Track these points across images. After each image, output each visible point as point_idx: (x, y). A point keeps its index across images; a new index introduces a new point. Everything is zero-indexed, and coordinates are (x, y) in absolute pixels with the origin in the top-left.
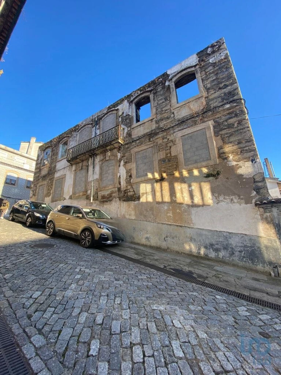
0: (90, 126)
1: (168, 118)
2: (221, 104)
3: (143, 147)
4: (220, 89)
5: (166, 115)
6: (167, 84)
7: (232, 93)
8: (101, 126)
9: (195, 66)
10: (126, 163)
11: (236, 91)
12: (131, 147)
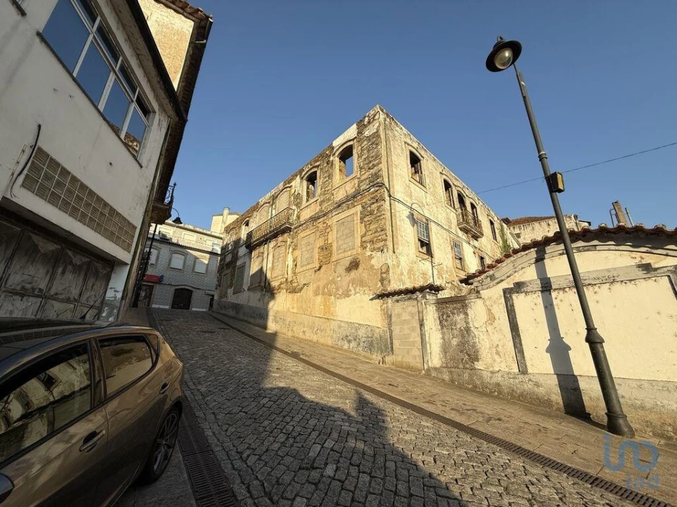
0: (268, 205)
1: (329, 200)
2: (368, 187)
3: (308, 232)
4: (369, 169)
5: (328, 196)
6: (331, 159)
7: (377, 175)
8: (277, 206)
9: (353, 140)
10: (294, 249)
11: (381, 172)
12: (299, 232)
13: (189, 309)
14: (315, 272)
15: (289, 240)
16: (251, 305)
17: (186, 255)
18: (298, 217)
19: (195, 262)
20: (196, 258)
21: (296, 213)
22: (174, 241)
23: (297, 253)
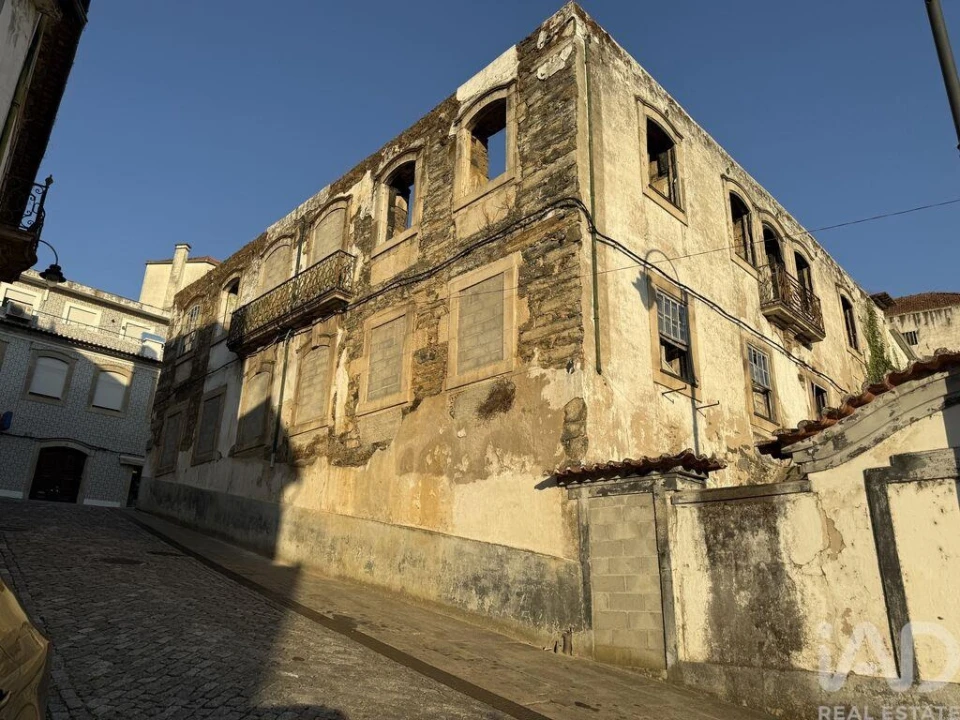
0: (288, 241)
1: (443, 235)
2: (540, 207)
3: (390, 314)
4: (545, 161)
5: (440, 226)
6: (452, 132)
7: (563, 179)
8: (313, 245)
9: (507, 86)
10: (352, 356)
11: (573, 172)
12: (366, 313)
13: (73, 499)
14: (404, 414)
15: (340, 331)
16: (236, 493)
17: (72, 361)
18: (366, 276)
19: (95, 380)
20: (99, 370)
21: (360, 264)
22: (44, 323)
23: (361, 364)
